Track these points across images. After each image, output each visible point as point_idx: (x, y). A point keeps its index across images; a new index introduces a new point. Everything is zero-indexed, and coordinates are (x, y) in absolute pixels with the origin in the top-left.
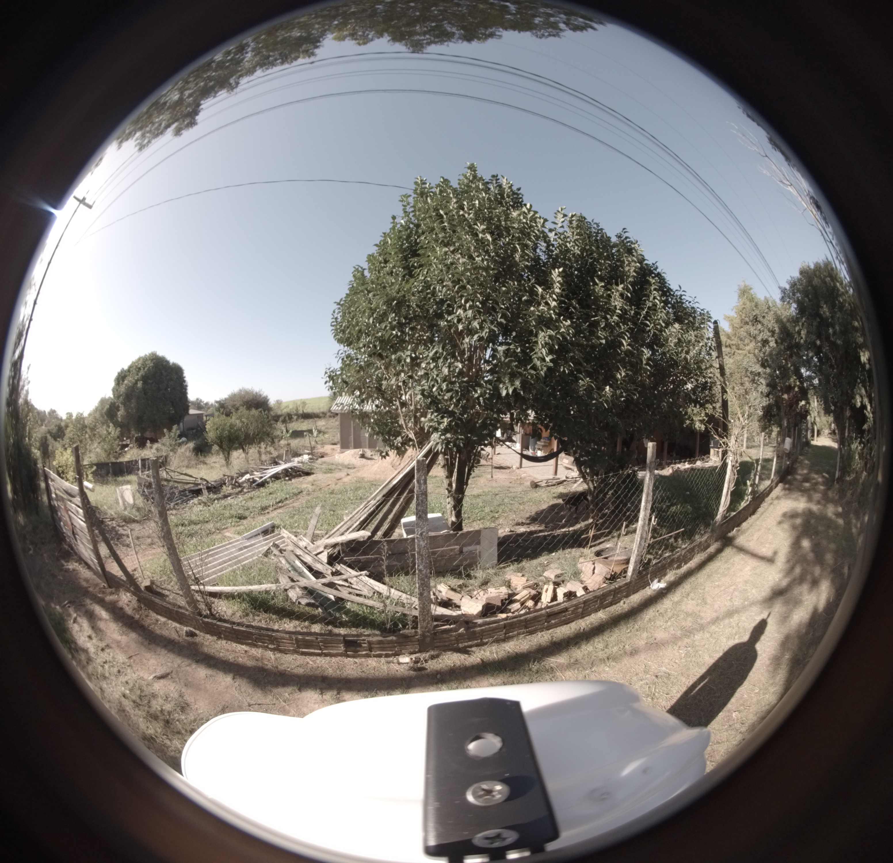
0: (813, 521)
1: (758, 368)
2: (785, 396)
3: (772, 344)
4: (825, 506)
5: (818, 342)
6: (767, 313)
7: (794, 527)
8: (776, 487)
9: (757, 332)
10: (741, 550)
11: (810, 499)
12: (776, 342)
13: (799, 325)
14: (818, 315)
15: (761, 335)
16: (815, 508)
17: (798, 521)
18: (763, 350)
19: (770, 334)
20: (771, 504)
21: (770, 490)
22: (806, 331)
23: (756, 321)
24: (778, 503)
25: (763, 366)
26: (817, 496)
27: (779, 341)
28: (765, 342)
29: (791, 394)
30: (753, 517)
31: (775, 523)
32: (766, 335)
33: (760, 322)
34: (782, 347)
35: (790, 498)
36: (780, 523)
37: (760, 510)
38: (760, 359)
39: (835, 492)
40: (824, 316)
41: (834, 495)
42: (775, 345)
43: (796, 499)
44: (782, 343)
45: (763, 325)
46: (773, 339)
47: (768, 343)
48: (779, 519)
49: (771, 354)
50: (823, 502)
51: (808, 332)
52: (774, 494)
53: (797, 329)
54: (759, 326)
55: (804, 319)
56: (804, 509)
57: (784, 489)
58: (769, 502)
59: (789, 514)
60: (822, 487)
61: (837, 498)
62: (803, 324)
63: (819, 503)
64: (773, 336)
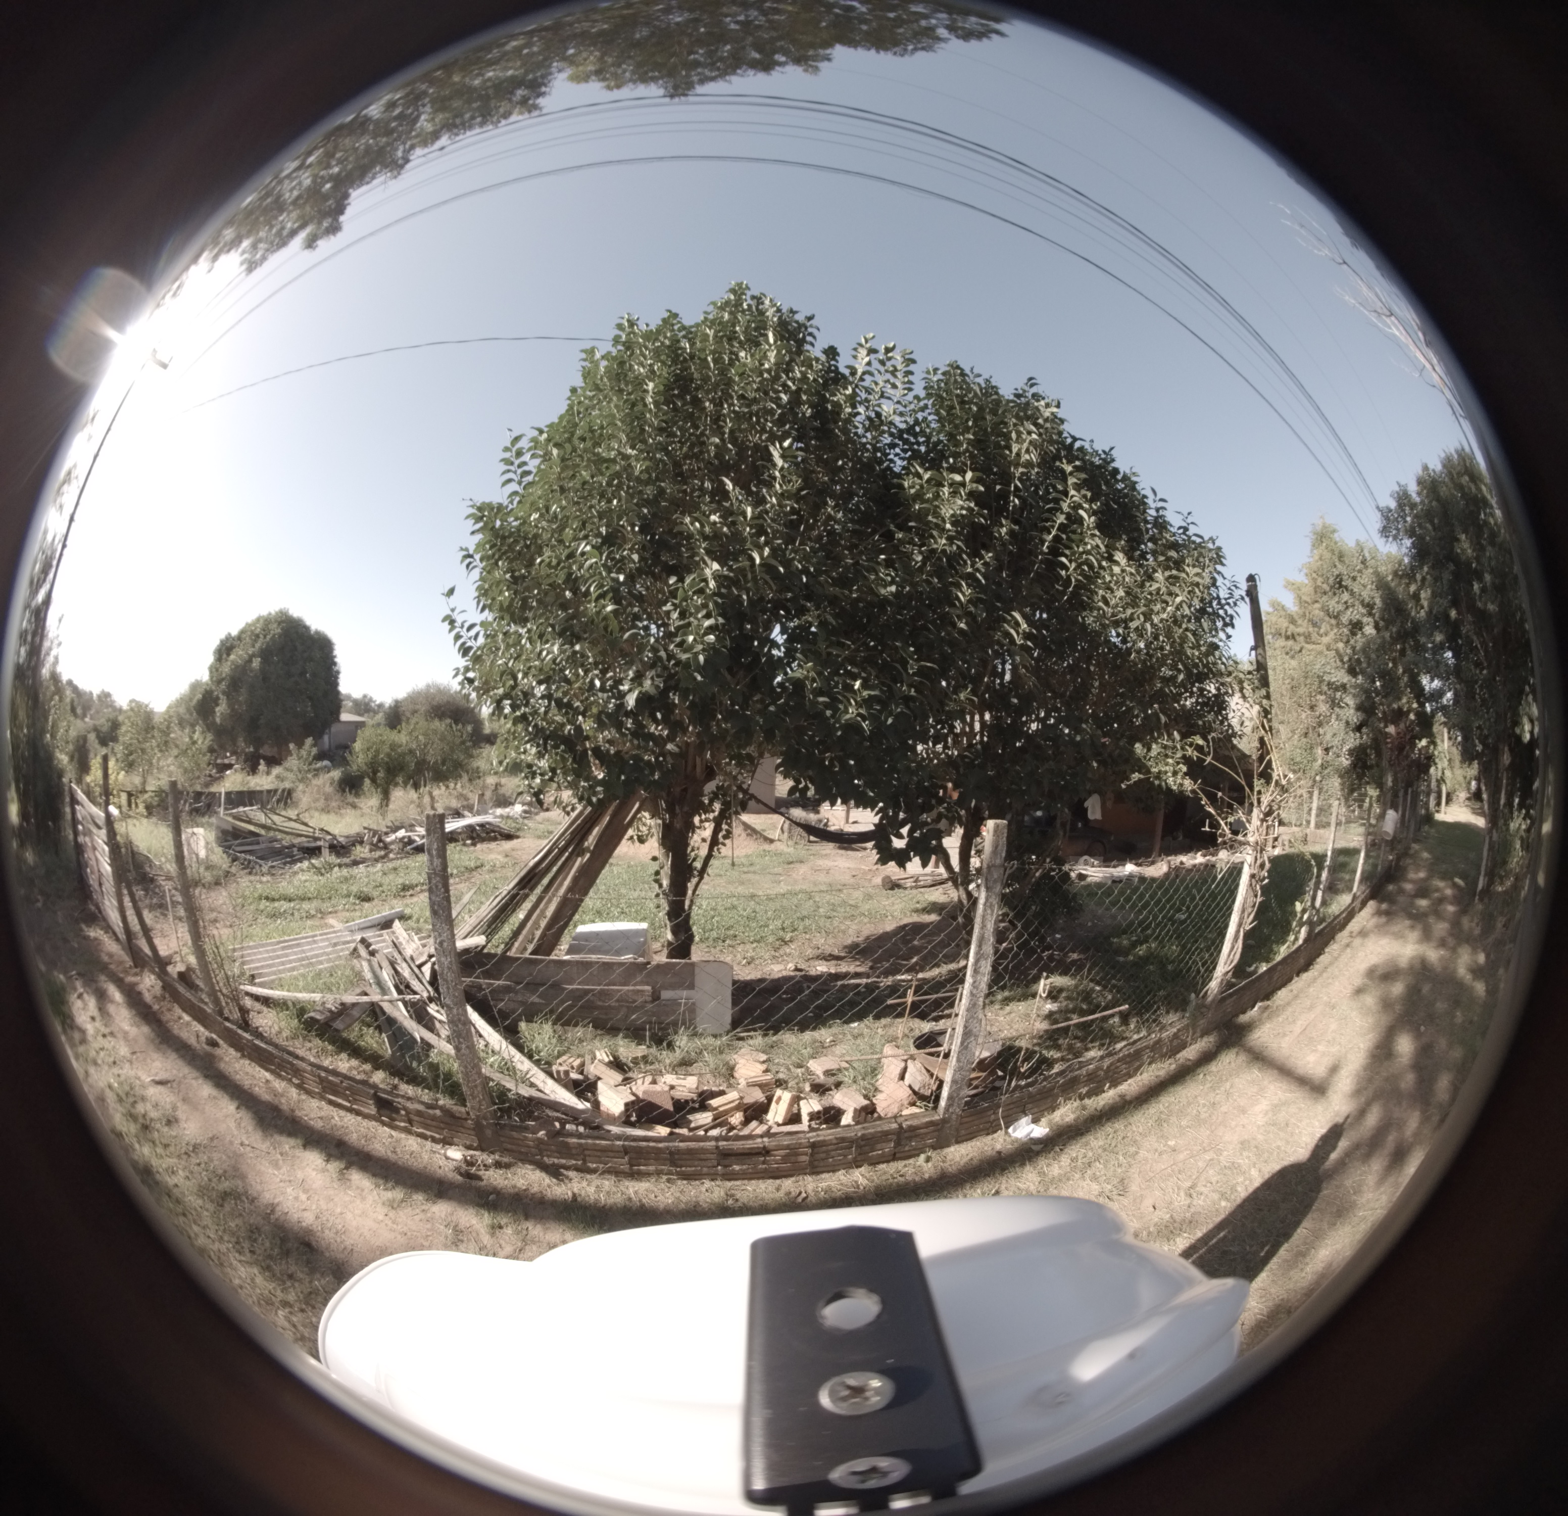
0: (1426, 989)
1: (1341, 676)
2: (1391, 729)
3: (1369, 630)
4: (1454, 950)
5: (1453, 614)
6: (1360, 571)
7: (1386, 1004)
8: (1361, 909)
9: (1341, 607)
10: (1259, 1058)
11: (1427, 936)
12: (1377, 627)
13: (1416, 581)
14: (1452, 557)
15: (1349, 613)
16: (1433, 955)
17: (1398, 989)
18: (1352, 642)
19: (1364, 611)
20: (1348, 945)
21: (1350, 914)
22: (1429, 591)
23: (1341, 586)
24: (1362, 945)
25: (1352, 672)
26: (1441, 928)
27: (1382, 624)
28: (1356, 626)
29: (1402, 726)
30: (1305, 976)
31: (1349, 990)
32: (1356, 613)
33: (1346, 588)
34: (1387, 635)
35: (1386, 933)
36: (1359, 991)
37: (1323, 960)
38: (1346, 659)
39: (1476, 920)
40: (1463, 558)
41: (1474, 925)
42: (1374, 632)
43: (1399, 936)
44: (1387, 628)
45: (1352, 593)
46: (1370, 619)
47: (1361, 629)
48: (1358, 981)
49: (1364, 650)
50: (1451, 941)
51: (1433, 592)
52: (1354, 925)
53: (1413, 588)
54: (1346, 596)
55: (1426, 569)
56: (1413, 958)
57: (1379, 913)
58: (1345, 941)
59: (1380, 972)
60: (1451, 908)
61: (1477, 931)
62: (1424, 579)
63: (1442, 943)
64: (1370, 614)
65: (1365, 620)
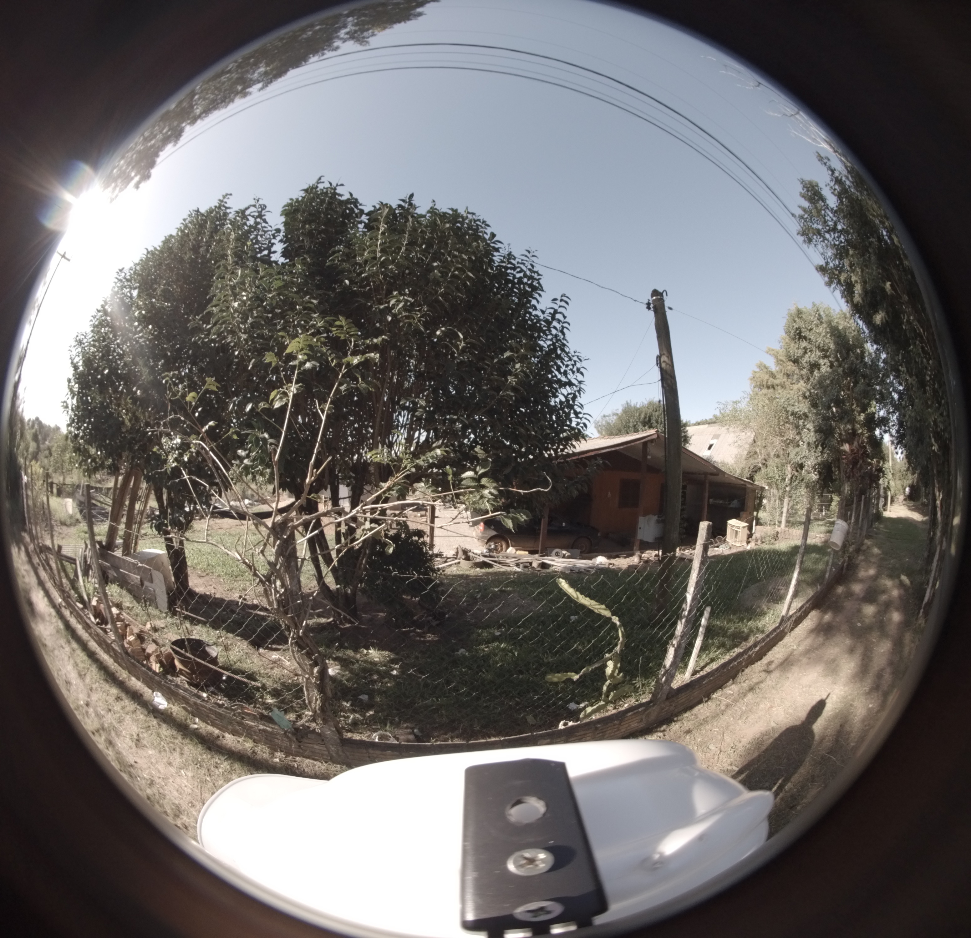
3: (825, 369)
6: (816, 325)
9: (800, 353)
12: (831, 366)
18: (811, 380)
23: (800, 336)
25: (812, 403)
27: (835, 362)
29: (855, 443)
42: (829, 369)
44: (840, 366)
49: (820, 384)
64: (825, 357)
65: (822, 362)
